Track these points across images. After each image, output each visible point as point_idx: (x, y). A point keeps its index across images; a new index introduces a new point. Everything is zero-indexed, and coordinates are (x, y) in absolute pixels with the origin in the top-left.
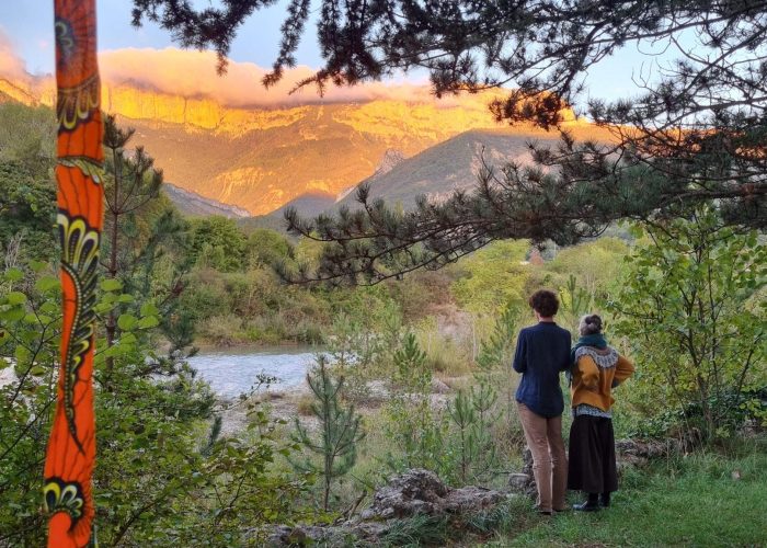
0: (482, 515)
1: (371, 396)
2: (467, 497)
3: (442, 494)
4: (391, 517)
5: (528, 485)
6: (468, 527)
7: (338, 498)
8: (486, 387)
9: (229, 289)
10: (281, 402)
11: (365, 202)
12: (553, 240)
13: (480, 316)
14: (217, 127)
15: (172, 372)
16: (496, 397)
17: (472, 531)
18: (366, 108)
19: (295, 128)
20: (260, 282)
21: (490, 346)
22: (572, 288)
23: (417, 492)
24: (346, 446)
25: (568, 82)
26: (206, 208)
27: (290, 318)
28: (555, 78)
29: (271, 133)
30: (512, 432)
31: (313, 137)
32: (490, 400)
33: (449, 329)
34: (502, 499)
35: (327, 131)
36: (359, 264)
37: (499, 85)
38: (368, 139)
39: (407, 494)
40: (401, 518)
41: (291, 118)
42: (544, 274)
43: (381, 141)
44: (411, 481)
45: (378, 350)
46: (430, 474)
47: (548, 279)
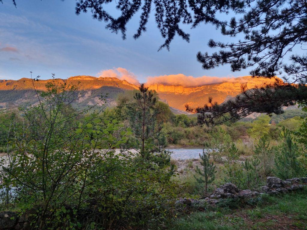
0: (251, 199)
1: (222, 161)
2: (246, 193)
3: (237, 192)
4: (220, 198)
5: (268, 190)
6: (247, 203)
7: (209, 189)
8: (256, 159)
9: (186, 132)
10: (197, 162)
11: (211, 103)
12: (274, 112)
13: (256, 139)
14: (183, 93)
15: (160, 152)
16: (260, 162)
17: (248, 205)
18: (221, 85)
19: (202, 91)
20: (193, 130)
21: (258, 147)
22: (284, 130)
23: (229, 190)
24: (211, 174)
25: (276, 62)
26: (181, 112)
27: (201, 140)
28: (272, 61)
29: (196, 93)
30: (266, 173)
31: (207, 93)
32: (258, 163)
33: (247, 143)
34: (259, 195)
35: (210, 92)
36: (208, 120)
37: (252, 65)
38: (222, 93)
39: (225, 191)
40: (223, 198)
41: (201, 89)
42: (276, 127)
43: (225, 93)
44: (227, 187)
45: (224, 148)
46: (233, 185)
47: (277, 129)
